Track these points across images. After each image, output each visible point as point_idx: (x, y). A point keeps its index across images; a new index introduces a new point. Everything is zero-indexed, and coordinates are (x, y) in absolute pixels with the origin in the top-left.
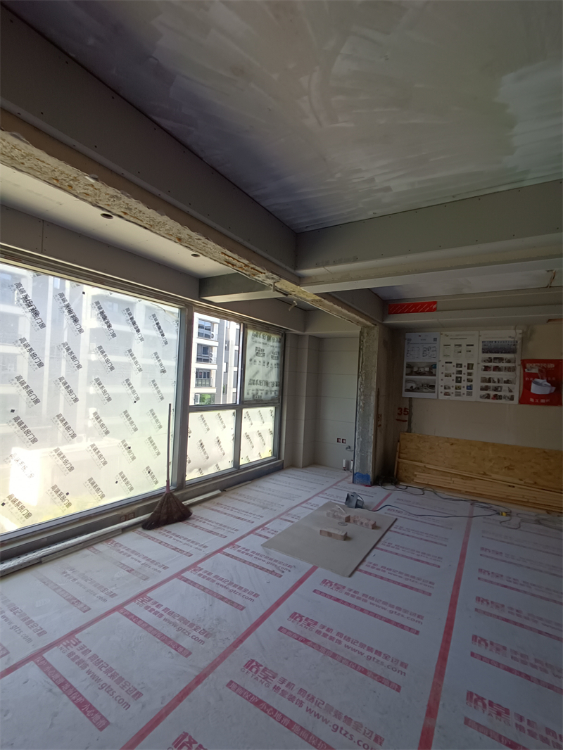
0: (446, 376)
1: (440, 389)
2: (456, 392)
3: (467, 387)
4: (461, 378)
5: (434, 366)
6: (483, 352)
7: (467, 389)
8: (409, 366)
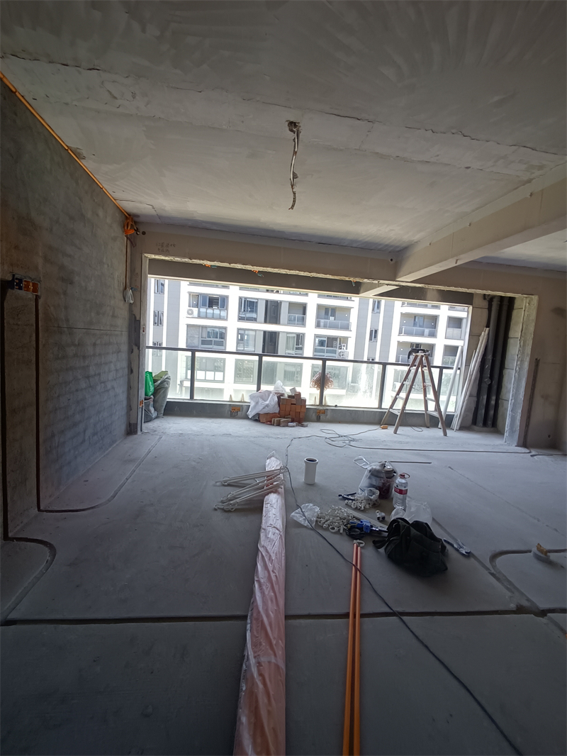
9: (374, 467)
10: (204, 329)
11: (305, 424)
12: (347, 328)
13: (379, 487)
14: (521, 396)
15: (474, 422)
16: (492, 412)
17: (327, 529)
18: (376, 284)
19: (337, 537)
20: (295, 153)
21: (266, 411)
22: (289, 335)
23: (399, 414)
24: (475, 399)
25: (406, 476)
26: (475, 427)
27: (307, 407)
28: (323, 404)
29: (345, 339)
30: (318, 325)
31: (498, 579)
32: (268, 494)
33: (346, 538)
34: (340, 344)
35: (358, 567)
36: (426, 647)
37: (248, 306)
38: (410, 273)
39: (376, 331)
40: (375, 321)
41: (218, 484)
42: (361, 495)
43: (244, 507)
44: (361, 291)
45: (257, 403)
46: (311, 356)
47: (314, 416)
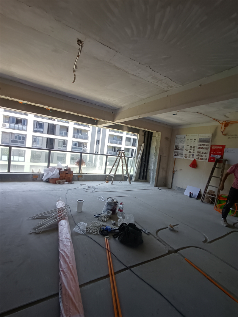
0: (186, 151)
1: (184, 155)
2: (189, 156)
3: (192, 155)
4: (191, 151)
5: (183, 147)
6: (199, 142)
8: (176, 147)
9: (109, 201)
10: (13, 135)
11: (73, 182)
12: (87, 139)
13: (111, 209)
14: (156, 168)
15: (139, 178)
16: (145, 174)
17: (91, 233)
18: (106, 122)
19: (97, 236)
20: (78, 56)
21: (53, 177)
22: (60, 140)
23: (113, 176)
24: (140, 169)
25: (123, 204)
26: (140, 180)
27: (73, 174)
28: (81, 173)
29: (86, 144)
30: (74, 137)
31: (160, 241)
32: (60, 220)
33: (101, 236)
34: (84, 145)
35: (109, 250)
36: (143, 280)
37: (38, 126)
38: (120, 119)
39: (99, 141)
40: (99, 137)
41: (30, 219)
42: (104, 214)
43: (47, 229)
44: (98, 124)
45: (48, 173)
46: (71, 151)
47: (76, 179)
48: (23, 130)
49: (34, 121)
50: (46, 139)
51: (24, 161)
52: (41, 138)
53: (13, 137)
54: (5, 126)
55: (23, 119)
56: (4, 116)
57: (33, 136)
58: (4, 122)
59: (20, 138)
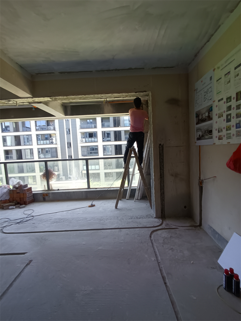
0: (219, 117)
1: (215, 133)
2: (227, 134)
3: (236, 124)
4: (230, 114)
5: (210, 110)
7: (237, 128)
8: (197, 116)
27: (33, 192)
37: (106, 136)
48: (95, 142)
49: (102, 132)
50: (114, 146)
51: (99, 169)
52: (110, 146)
53: (89, 150)
54: (83, 141)
55: (94, 132)
56: (81, 133)
57: (103, 146)
58: (82, 138)
59: (93, 149)
